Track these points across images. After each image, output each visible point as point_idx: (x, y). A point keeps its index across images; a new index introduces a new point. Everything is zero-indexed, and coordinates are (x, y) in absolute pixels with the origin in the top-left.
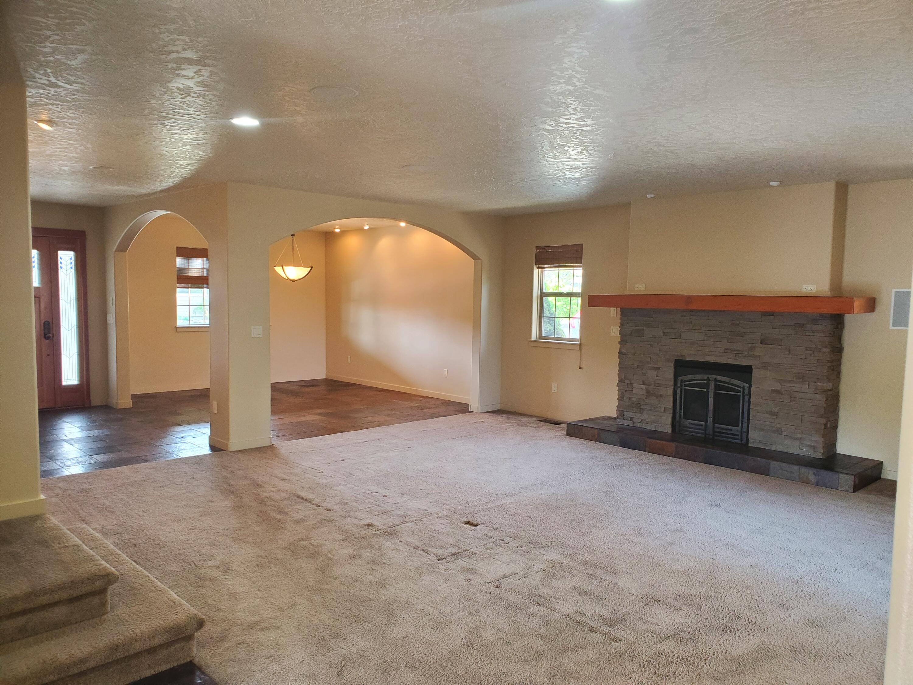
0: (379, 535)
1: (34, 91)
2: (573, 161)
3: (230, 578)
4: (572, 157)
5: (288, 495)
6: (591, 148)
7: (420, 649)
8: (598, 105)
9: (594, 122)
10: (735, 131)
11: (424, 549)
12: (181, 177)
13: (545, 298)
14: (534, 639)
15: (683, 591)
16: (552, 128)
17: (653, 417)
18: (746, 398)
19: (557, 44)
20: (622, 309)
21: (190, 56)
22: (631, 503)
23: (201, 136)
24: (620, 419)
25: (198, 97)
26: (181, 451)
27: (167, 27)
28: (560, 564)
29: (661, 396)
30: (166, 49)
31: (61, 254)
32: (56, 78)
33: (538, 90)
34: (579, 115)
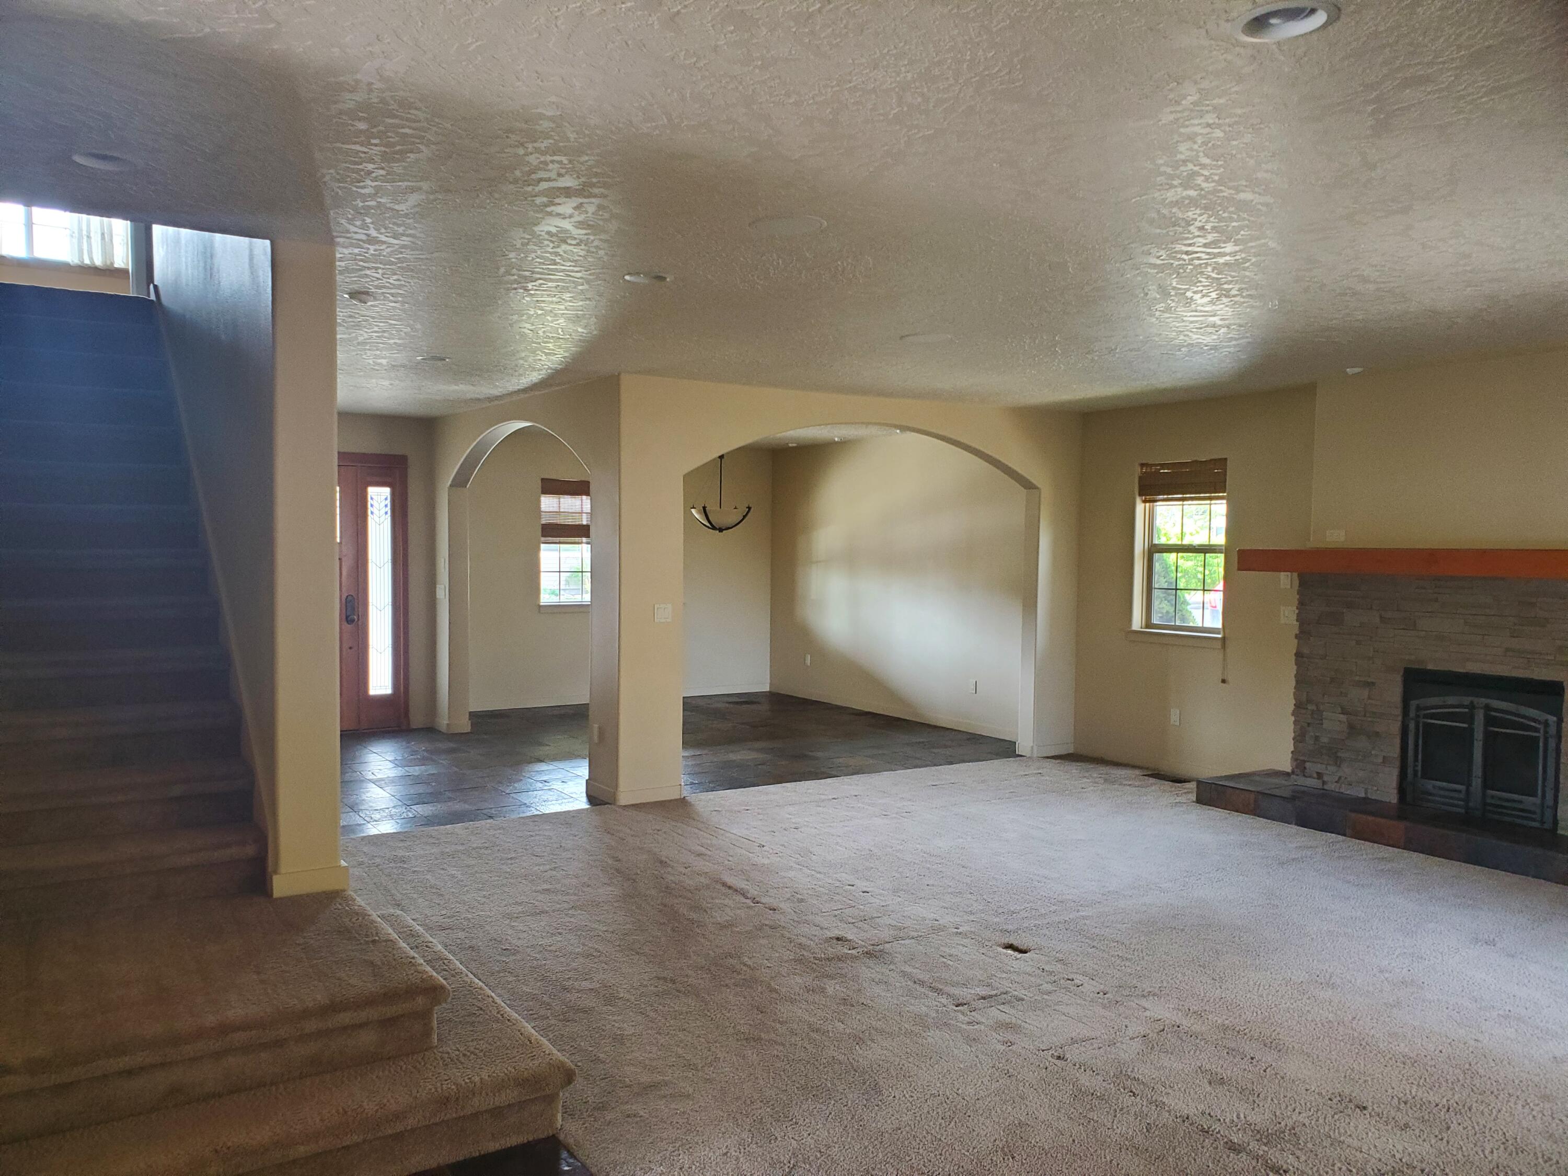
0: (856, 957)
1: (346, 251)
2: (1203, 316)
3: (614, 1010)
4: (1199, 308)
5: (708, 882)
6: (1234, 292)
7: (921, 1151)
8: (1244, 219)
9: (1237, 248)
10: (1518, 247)
11: (932, 986)
12: (550, 368)
13: (1156, 556)
14: (1123, 1153)
15: (1414, 1093)
16: (1162, 262)
17: (1361, 774)
18: (1552, 743)
19: (1163, 122)
20: (1301, 577)
21: (569, 184)
22: (1315, 929)
23: (581, 303)
24: (1297, 775)
25: (578, 244)
26: (543, 804)
27: (535, 145)
28: (1176, 1028)
29: (1377, 734)
30: (533, 176)
31: (372, 491)
32: (377, 230)
33: (1134, 200)
34: (1210, 238)
